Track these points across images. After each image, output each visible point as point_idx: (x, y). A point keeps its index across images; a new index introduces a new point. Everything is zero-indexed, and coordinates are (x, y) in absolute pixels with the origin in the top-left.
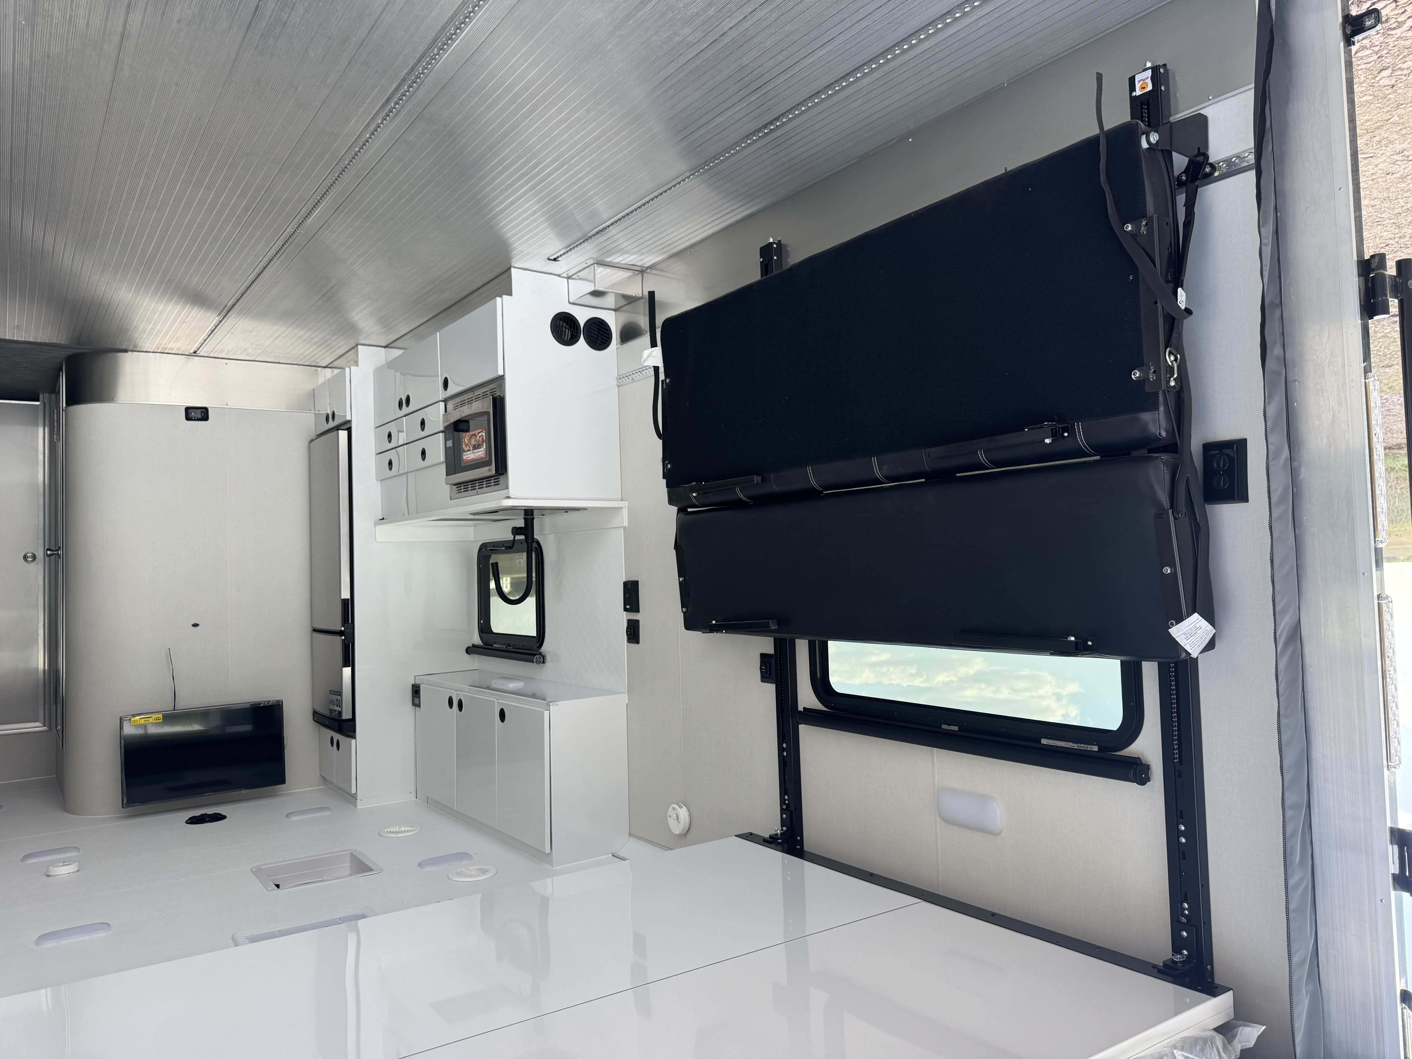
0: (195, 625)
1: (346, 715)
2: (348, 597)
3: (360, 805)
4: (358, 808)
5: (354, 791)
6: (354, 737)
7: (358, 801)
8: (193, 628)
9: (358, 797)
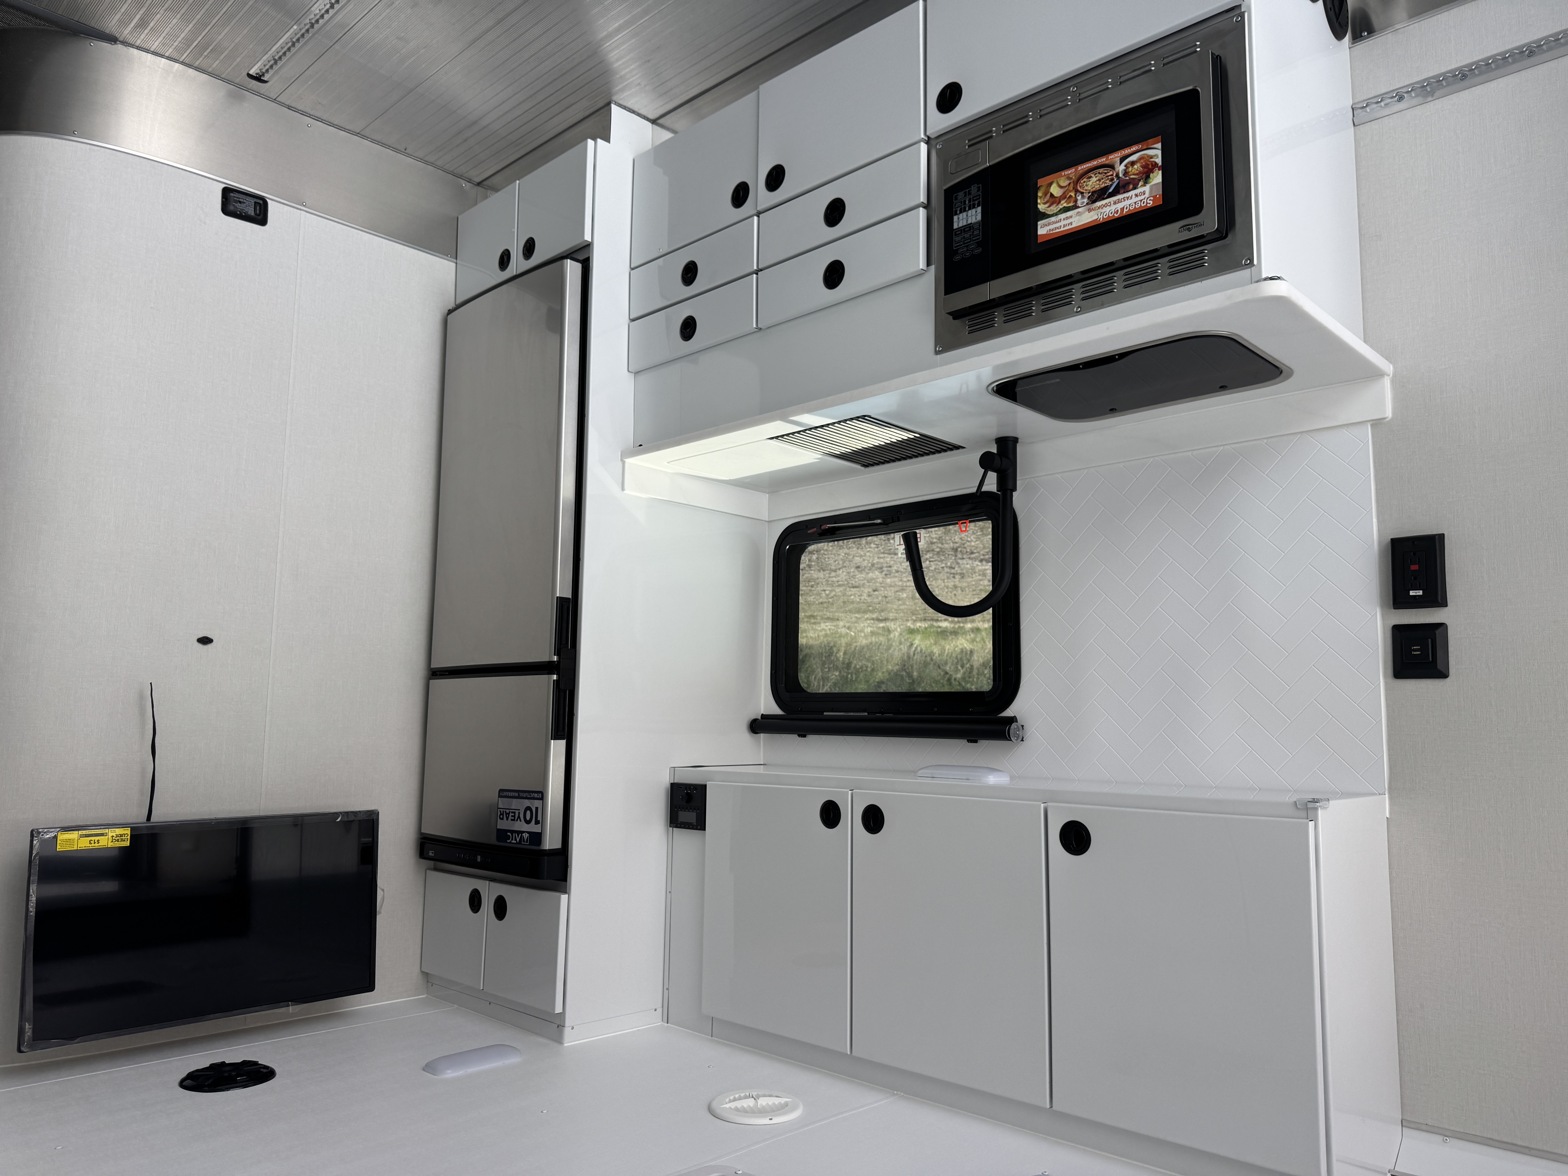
0: (205, 641)
1: (551, 841)
2: (568, 594)
3: (572, 1039)
4: (565, 1045)
5: (558, 1009)
6: (565, 890)
7: (567, 1031)
8: (200, 646)
9: (568, 1022)
